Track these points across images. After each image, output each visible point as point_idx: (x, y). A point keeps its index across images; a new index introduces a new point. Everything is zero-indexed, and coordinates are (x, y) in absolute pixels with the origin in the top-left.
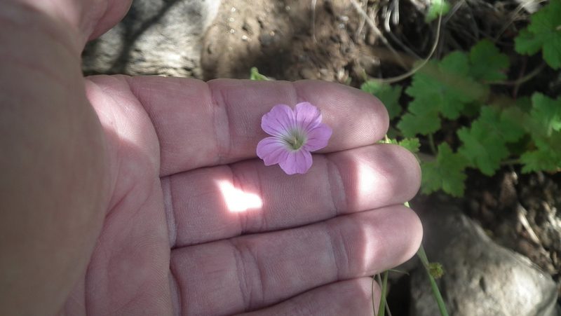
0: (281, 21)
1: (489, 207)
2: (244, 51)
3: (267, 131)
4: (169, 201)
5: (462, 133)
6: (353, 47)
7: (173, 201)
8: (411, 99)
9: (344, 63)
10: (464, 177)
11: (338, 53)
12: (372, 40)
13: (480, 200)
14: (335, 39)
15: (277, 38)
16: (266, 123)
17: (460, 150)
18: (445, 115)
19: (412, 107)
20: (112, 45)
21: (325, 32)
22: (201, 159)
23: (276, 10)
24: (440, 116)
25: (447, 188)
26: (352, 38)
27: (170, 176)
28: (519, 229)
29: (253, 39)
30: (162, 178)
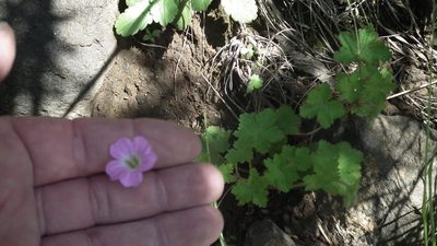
0: (152, 86)
1: (297, 218)
2: (125, 107)
3: (114, 156)
4: (40, 204)
5: (267, 162)
6: (202, 105)
7: (44, 203)
8: (236, 139)
9: (197, 116)
10: (267, 193)
11: (192, 109)
12: (216, 100)
13: (291, 213)
14: (191, 99)
15: (149, 97)
16: (113, 151)
17: (265, 173)
18: (258, 150)
19: (236, 144)
20: (26, 107)
21: (184, 93)
22: (64, 174)
23: (148, 79)
24: (254, 150)
25: (256, 201)
26: (202, 98)
27: (43, 186)
28: (318, 234)
29: (133, 98)
30: (36, 188)
